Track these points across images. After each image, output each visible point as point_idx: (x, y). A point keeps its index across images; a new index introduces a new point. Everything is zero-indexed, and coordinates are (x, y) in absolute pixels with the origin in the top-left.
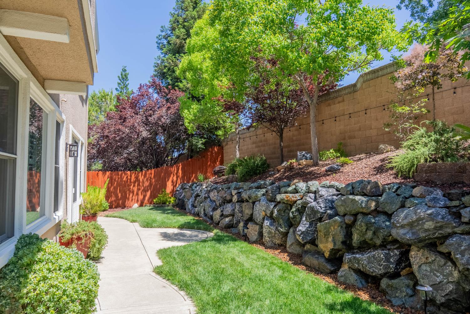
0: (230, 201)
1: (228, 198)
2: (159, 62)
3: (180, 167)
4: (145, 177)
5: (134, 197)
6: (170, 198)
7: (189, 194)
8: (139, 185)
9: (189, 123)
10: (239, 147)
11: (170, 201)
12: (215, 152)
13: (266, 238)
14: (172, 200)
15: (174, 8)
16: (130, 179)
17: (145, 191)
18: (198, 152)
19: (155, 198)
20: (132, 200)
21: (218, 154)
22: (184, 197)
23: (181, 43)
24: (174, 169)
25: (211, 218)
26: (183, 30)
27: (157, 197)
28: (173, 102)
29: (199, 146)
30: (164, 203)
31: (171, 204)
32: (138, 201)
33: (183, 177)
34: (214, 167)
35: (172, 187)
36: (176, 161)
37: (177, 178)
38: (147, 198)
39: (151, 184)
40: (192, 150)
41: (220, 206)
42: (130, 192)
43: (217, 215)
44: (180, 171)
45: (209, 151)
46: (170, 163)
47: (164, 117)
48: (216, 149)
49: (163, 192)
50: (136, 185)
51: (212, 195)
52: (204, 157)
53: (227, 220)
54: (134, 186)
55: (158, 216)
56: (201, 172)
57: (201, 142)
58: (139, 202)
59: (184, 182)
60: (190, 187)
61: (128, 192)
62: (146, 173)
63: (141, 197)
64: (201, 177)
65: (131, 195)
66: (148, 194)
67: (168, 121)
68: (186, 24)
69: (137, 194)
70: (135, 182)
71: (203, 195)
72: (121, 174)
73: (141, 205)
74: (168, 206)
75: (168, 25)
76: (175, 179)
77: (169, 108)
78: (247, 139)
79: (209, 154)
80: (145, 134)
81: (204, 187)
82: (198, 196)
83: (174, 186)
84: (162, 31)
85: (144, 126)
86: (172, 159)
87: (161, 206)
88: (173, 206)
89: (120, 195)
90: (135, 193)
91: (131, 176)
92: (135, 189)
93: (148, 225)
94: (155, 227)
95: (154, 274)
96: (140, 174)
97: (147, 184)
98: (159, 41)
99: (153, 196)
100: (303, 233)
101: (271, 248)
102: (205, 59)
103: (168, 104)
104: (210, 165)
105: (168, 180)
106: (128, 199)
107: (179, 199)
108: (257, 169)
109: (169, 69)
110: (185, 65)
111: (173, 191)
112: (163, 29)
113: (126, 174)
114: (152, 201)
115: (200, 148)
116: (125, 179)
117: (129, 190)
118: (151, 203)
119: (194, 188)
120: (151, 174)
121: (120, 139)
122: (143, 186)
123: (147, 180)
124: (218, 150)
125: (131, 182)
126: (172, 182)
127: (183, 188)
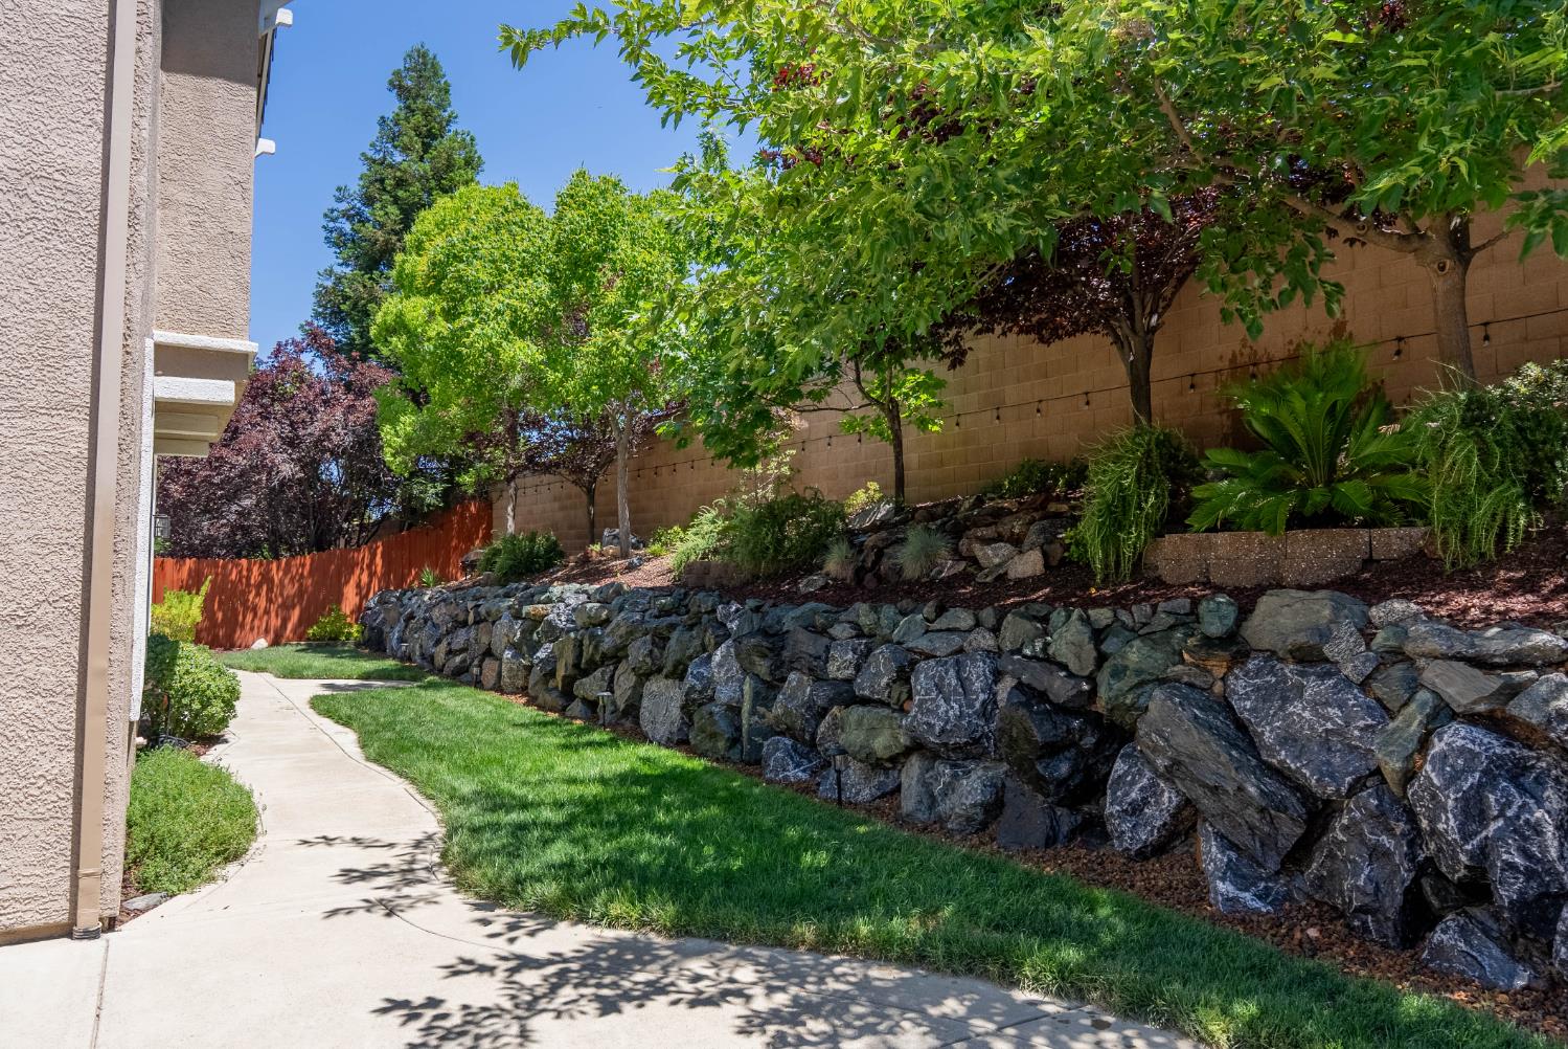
0: (465, 624)
1: (461, 618)
2: (329, 284)
3: (379, 551)
4: (285, 574)
5: (256, 623)
6: (350, 625)
7: (393, 614)
8: (270, 590)
9: (393, 455)
10: (514, 510)
11: (350, 634)
12: (472, 515)
13: (506, 680)
14: (355, 630)
15: (373, 145)
16: (248, 578)
17: (286, 607)
18: (425, 516)
19: (310, 625)
20: (252, 629)
21: (477, 519)
22: (384, 621)
23: (387, 242)
24: (364, 554)
25: (432, 658)
26: (393, 210)
27: (316, 622)
28: (361, 394)
29: (428, 501)
30: (336, 639)
31: (352, 641)
32: (267, 631)
33: (386, 574)
34: (467, 550)
35: (357, 599)
36: (371, 532)
37: (371, 575)
38: (290, 626)
39: (301, 592)
40: (412, 511)
41: (448, 633)
42: (246, 609)
43: (440, 652)
44: (379, 560)
45: (456, 513)
46: (355, 536)
47: (339, 430)
48: (473, 509)
49: (331, 610)
50: (264, 593)
51: (436, 613)
52: (441, 526)
53: (458, 659)
54: (258, 594)
55: (319, 661)
56: (434, 566)
57: (432, 491)
58: (272, 635)
59: (387, 588)
60: (399, 599)
61: (241, 609)
62: (288, 564)
63: (275, 622)
64: (428, 575)
65: (249, 617)
66: (296, 614)
67: (349, 440)
68: (400, 193)
69: (267, 612)
70: (259, 586)
71: (420, 614)
72: (224, 567)
73: (276, 642)
74: (344, 644)
75: (355, 187)
76: (365, 578)
77: (351, 409)
78: (544, 489)
79: (455, 519)
80: (287, 469)
81: (426, 598)
82: (411, 617)
83: (364, 597)
84: (339, 200)
85: (285, 451)
86: (361, 525)
87: (328, 644)
88: (358, 645)
89: (220, 615)
90: (260, 612)
91: (249, 570)
92: (262, 603)
93: (292, 674)
94: (308, 677)
95: (312, 714)
96: (274, 566)
97: (290, 590)
98: (331, 225)
99: (306, 620)
100: (542, 660)
101: (512, 693)
102: (432, 314)
103: (351, 397)
104: (456, 548)
105: (347, 582)
106: (242, 626)
107: (372, 629)
108: (533, 563)
109: (355, 305)
110: (390, 319)
111: (359, 609)
112: (341, 194)
113: (237, 565)
114: (305, 632)
115: (429, 505)
116: (233, 577)
117: (245, 603)
118: (300, 639)
119: (406, 601)
120: (303, 565)
121: (222, 481)
122: (282, 595)
123: (292, 580)
124: (478, 510)
125: (248, 584)
126: (358, 586)
127: (382, 602)
